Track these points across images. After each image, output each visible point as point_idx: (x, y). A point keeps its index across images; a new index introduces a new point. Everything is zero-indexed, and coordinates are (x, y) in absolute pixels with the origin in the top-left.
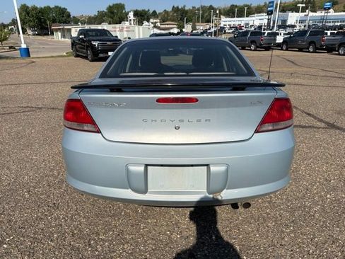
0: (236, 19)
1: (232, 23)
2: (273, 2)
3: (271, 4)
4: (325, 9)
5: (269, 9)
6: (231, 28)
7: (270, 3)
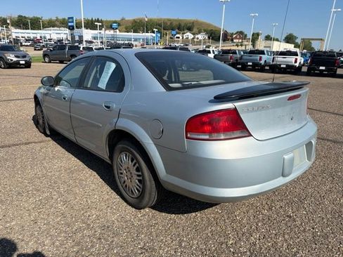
0: (29, 31)
1: (26, 35)
2: (72, 18)
3: (71, 20)
4: (113, 29)
5: (70, 24)
6: (27, 40)
7: (69, 18)
